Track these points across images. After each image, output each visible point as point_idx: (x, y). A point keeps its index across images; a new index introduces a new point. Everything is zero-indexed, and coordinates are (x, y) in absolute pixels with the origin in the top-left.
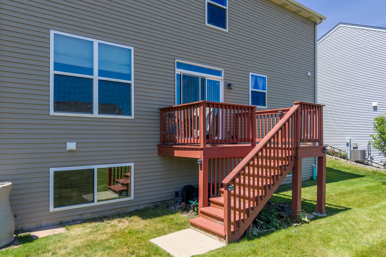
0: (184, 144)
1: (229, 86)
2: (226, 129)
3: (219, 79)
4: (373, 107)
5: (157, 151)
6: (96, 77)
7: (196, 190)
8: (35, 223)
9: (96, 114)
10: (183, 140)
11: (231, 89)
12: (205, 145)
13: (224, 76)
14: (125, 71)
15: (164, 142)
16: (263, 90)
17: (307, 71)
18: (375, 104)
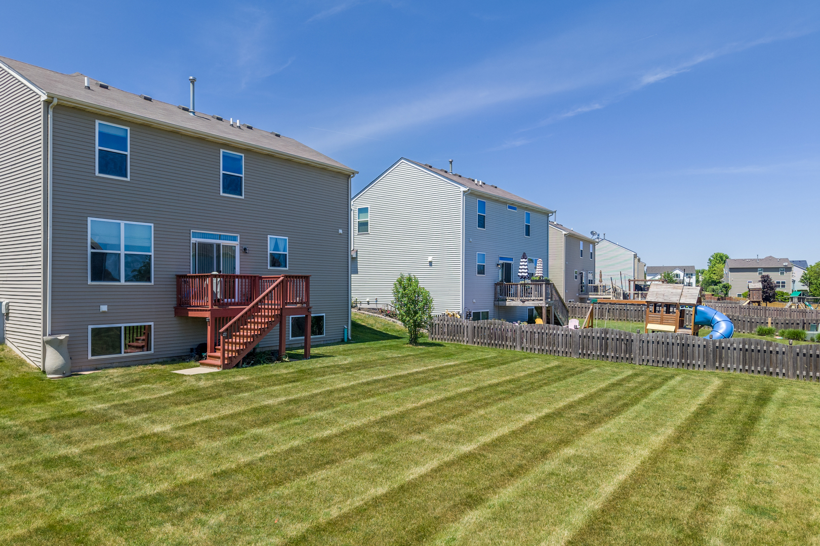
0: (198, 306)
1: (244, 250)
2: (242, 291)
3: (236, 244)
4: (429, 262)
5: (173, 313)
6: (123, 252)
7: (206, 345)
8: (78, 367)
9: (123, 282)
10: (196, 303)
11: (247, 253)
12: (212, 307)
13: (240, 241)
14: (146, 244)
15: (180, 305)
16: (284, 251)
17: (337, 228)
18: (430, 259)
